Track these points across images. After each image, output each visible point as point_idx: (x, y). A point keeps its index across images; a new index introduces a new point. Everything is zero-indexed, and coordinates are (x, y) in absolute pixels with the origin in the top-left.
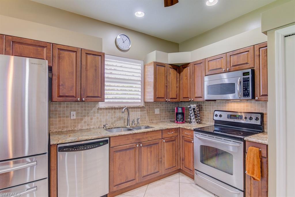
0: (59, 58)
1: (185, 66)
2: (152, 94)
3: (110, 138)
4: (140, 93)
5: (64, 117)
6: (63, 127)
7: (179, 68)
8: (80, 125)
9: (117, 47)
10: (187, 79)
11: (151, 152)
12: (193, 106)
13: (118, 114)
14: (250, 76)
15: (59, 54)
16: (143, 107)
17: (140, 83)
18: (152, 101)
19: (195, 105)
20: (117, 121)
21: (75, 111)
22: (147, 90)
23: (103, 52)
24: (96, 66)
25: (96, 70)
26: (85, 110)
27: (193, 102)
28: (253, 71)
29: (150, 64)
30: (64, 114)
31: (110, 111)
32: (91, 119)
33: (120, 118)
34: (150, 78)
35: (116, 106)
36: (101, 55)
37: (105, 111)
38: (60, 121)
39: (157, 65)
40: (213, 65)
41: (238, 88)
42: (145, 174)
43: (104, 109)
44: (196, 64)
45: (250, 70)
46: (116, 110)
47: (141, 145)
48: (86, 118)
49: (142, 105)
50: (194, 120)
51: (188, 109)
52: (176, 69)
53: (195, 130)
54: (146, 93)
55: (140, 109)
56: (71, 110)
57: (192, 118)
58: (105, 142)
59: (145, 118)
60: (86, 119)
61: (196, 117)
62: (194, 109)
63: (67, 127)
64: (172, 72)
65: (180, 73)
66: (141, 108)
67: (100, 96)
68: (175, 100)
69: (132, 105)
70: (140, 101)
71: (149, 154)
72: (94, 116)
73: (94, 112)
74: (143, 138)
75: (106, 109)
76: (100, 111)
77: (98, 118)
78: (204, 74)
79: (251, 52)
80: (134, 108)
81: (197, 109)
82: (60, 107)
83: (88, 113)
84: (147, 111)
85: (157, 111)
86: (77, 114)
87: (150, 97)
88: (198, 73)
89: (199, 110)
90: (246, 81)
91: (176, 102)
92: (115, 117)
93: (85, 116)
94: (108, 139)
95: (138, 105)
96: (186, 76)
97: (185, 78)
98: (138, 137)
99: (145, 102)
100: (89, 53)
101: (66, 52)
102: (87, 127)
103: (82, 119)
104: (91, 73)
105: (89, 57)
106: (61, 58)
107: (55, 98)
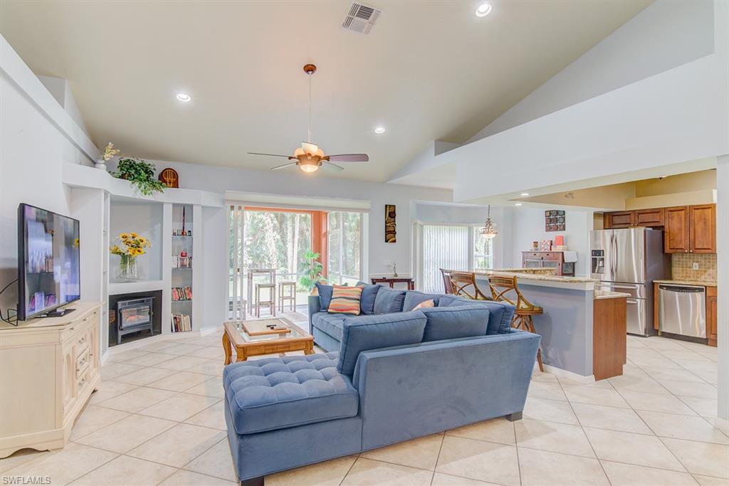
0: (670, 218)
3: (706, 287)
5: (686, 267)
6: (686, 276)
8: (703, 277)
15: (670, 215)
21: (697, 262)
23: (714, 203)
24: (705, 219)
25: (705, 223)
26: (709, 262)
30: (687, 264)
38: (683, 270)
48: (711, 270)
56: (694, 262)
58: (701, 290)
63: (690, 277)
82: (683, 258)
83: (713, 266)
86: (700, 266)
93: (709, 268)
94: (703, 287)
100: (697, 208)
101: (676, 212)
103: (705, 271)
104: (699, 227)
105: (698, 212)
106: (672, 218)
107: (667, 250)
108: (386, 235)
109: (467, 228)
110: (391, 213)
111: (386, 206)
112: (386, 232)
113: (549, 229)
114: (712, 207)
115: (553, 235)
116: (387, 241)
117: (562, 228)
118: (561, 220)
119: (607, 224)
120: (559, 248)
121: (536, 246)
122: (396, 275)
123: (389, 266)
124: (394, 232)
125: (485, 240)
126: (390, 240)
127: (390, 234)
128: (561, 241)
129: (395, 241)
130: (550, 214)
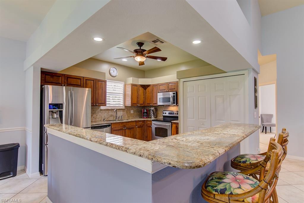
0: (86, 84)
1: (148, 86)
2: (130, 101)
4: (122, 101)
7: (145, 87)
9: (110, 74)
10: (149, 93)
11: (130, 132)
12: (152, 108)
13: (111, 113)
14: (175, 95)
15: (86, 82)
16: (124, 109)
17: (122, 95)
18: (130, 105)
19: (153, 108)
20: (110, 117)
22: (126, 99)
23: (106, 79)
25: (102, 89)
27: (152, 106)
28: (177, 93)
29: (129, 84)
31: (107, 111)
32: (97, 116)
33: (112, 116)
34: (129, 92)
35: (110, 108)
36: (105, 82)
37: (104, 111)
39: (133, 85)
40: (162, 88)
41: (171, 100)
43: (103, 110)
44: (154, 85)
45: (175, 92)
46: (110, 111)
47: (126, 128)
49: (124, 108)
50: (153, 116)
51: (150, 111)
52: (143, 88)
53: (153, 120)
54: (126, 101)
55: (122, 111)
57: (152, 115)
58: (109, 126)
59: (125, 116)
61: (154, 115)
62: (153, 110)
64: (141, 89)
65: (145, 90)
66: (123, 110)
67: (104, 103)
68: (142, 105)
69: (118, 108)
70: (122, 106)
72: (98, 114)
73: (98, 112)
74: (127, 125)
75: (104, 110)
76: (101, 111)
77: (100, 115)
78: (157, 92)
79: (176, 84)
80: (119, 109)
81: (154, 110)
84: (126, 111)
85: (132, 112)
87: (129, 103)
88: (155, 91)
89: (156, 111)
90: (174, 96)
91: (143, 107)
92: (109, 115)
94: (110, 124)
95: (121, 108)
96: (149, 92)
97: (148, 93)
99: (125, 106)
100: (99, 81)
101: (90, 81)
102: (95, 120)
104: (100, 91)
105: (99, 83)
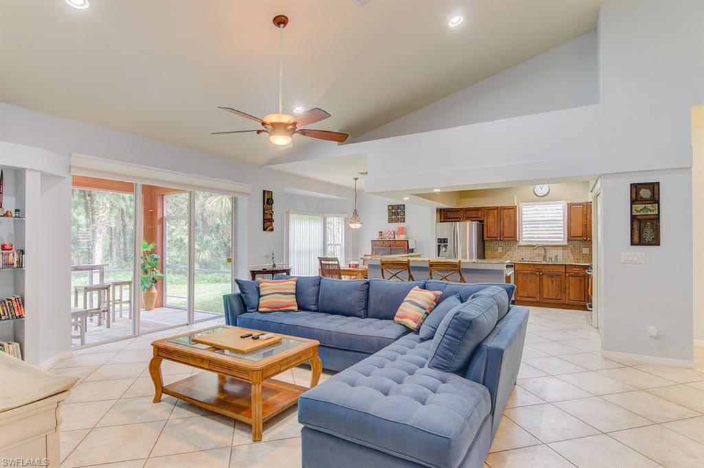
4: (563, 233)
5: (494, 251)
6: (494, 257)
8: (505, 257)
9: (535, 194)
11: (552, 281)
15: (487, 213)
16: (565, 246)
17: (563, 222)
23: (515, 205)
24: (510, 216)
25: (510, 218)
29: (563, 206)
30: (494, 248)
31: (529, 248)
33: (539, 255)
38: (491, 253)
39: (572, 206)
42: (545, 296)
43: (523, 246)
55: (561, 248)
56: (499, 246)
59: (569, 257)
60: (509, 253)
63: (496, 257)
66: (563, 246)
67: (513, 236)
70: (562, 240)
71: (550, 283)
72: (515, 251)
73: (515, 249)
74: (543, 269)
75: (526, 246)
76: (519, 248)
77: (518, 253)
80: (553, 246)
82: (492, 244)
83: (510, 249)
84: (571, 250)
85: (585, 251)
86: (503, 249)
95: (559, 244)
98: (539, 267)
99: (566, 241)
100: (505, 208)
101: (491, 211)
103: (506, 253)
104: (506, 222)
105: (505, 211)
106: (488, 215)
107: (485, 238)
108: (264, 223)
109: (322, 218)
110: (268, 200)
111: (264, 191)
112: (264, 219)
113: (391, 221)
114: (514, 208)
115: (395, 226)
116: (265, 229)
117: (402, 220)
118: (402, 213)
119: (443, 218)
120: (402, 237)
121: (382, 235)
122: (274, 266)
123: (267, 256)
124: (271, 220)
125: (337, 226)
126: (268, 229)
127: (268, 223)
128: (402, 231)
129: (272, 230)
130: (393, 208)
